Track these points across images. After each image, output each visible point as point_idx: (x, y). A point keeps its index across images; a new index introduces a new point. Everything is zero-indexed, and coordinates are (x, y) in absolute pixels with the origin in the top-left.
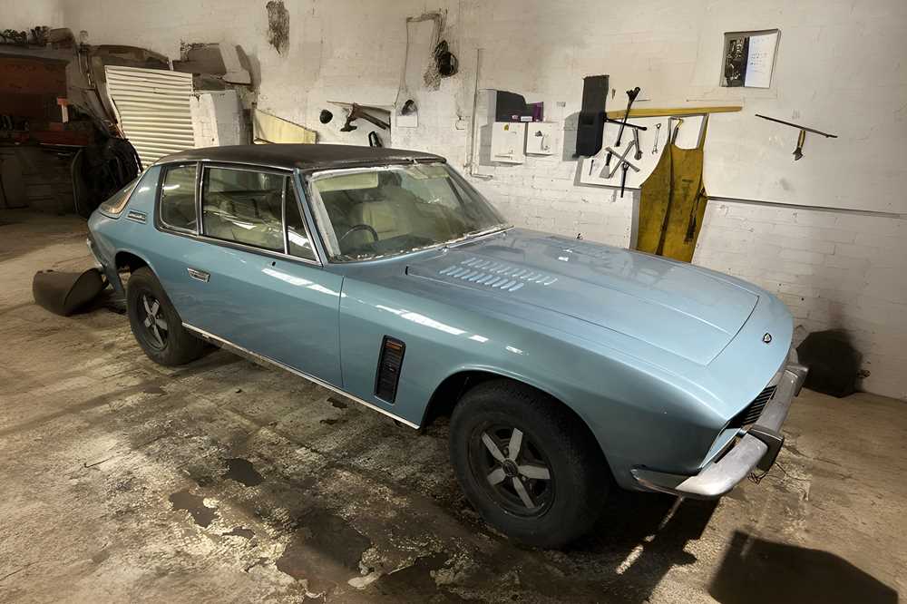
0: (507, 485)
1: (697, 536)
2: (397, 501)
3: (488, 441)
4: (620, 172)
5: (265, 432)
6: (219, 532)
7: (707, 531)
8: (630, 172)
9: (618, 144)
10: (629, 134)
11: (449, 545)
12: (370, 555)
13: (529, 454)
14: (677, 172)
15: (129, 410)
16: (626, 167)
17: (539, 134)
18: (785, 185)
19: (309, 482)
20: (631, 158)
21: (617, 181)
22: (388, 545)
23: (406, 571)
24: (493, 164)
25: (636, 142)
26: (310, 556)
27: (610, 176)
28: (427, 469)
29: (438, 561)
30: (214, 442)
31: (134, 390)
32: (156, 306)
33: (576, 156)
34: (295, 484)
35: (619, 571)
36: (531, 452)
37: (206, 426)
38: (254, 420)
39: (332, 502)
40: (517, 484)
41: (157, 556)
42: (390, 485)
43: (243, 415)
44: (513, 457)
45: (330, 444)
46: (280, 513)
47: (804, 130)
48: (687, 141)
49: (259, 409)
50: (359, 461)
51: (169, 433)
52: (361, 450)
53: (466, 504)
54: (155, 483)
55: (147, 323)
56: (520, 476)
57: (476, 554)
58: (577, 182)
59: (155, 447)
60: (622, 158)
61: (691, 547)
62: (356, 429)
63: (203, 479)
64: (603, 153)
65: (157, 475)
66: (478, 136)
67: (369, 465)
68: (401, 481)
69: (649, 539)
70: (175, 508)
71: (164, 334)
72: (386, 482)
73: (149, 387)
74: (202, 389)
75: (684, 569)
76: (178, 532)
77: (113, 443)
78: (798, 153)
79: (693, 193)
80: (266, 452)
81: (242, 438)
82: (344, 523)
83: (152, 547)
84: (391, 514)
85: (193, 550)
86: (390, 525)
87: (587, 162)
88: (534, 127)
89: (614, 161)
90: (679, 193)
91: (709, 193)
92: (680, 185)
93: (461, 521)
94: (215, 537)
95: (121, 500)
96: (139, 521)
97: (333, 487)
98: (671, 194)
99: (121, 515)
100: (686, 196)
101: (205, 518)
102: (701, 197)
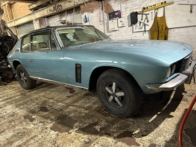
0: (114, 100)
1: (174, 110)
2: (85, 111)
3: (107, 89)
4: (144, 27)
5: (51, 100)
6: (36, 123)
7: (177, 109)
8: (146, 26)
9: (142, 20)
10: (144, 17)
11: (99, 120)
12: (76, 124)
13: (118, 89)
14: (159, 23)
15: (16, 99)
16: (145, 25)
17: (121, 21)
18: (189, 21)
19: (61, 110)
20: (146, 23)
21: (143, 30)
22: (82, 121)
23: (86, 127)
24: (110, 32)
25: (147, 18)
26: (60, 126)
27: (141, 28)
28: (94, 104)
29: (96, 124)
30: (37, 104)
31: (19, 95)
32: (23, 74)
33: (131, 25)
34: (57, 110)
35: (150, 121)
36: (119, 89)
37: (35, 101)
38: (48, 98)
39: (67, 113)
40: (116, 99)
41: (18, 129)
42: (84, 108)
43: (46, 98)
44: (114, 91)
45: (68, 101)
46: (53, 117)
47: (191, 5)
48: (160, 15)
49: (50, 96)
50: (76, 104)
51: (26, 103)
52: (77, 101)
53: (105, 110)
54: (20, 114)
55: (22, 79)
56: (117, 96)
57: (107, 121)
58: (133, 32)
59: (22, 107)
60: (143, 23)
61: (172, 114)
62: (76, 97)
63: (33, 112)
64: (138, 23)
65: (21, 112)
66: (106, 25)
67: (78, 105)
68: (87, 107)
69: (159, 113)
70: (25, 119)
71: (26, 81)
72: (82, 107)
73: (22, 94)
74: (36, 93)
75: (170, 119)
76: (24, 124)
77: (11, 107)
78: (191, 11)
79: (164, 28)
80: (51, 105)
81: (45, 102)
82: (70, 118)
83: (17, 128)
84: (83, 115)
85: (28, 127)
86: (83, 117)
87: (134, 26)
88: (119, 20)
89: (142, 24)
90: (160, 29)
91: (169, 27)
92: (160, 26)
93: (103, 114)
94: (34, 124)
95: (11, 118)
96: (15, 122)
97: (68, 110)
98: (158, 30)
99: (10, 122)
100: (162, 29)
101: (32, 120)
102: (167, 28)
